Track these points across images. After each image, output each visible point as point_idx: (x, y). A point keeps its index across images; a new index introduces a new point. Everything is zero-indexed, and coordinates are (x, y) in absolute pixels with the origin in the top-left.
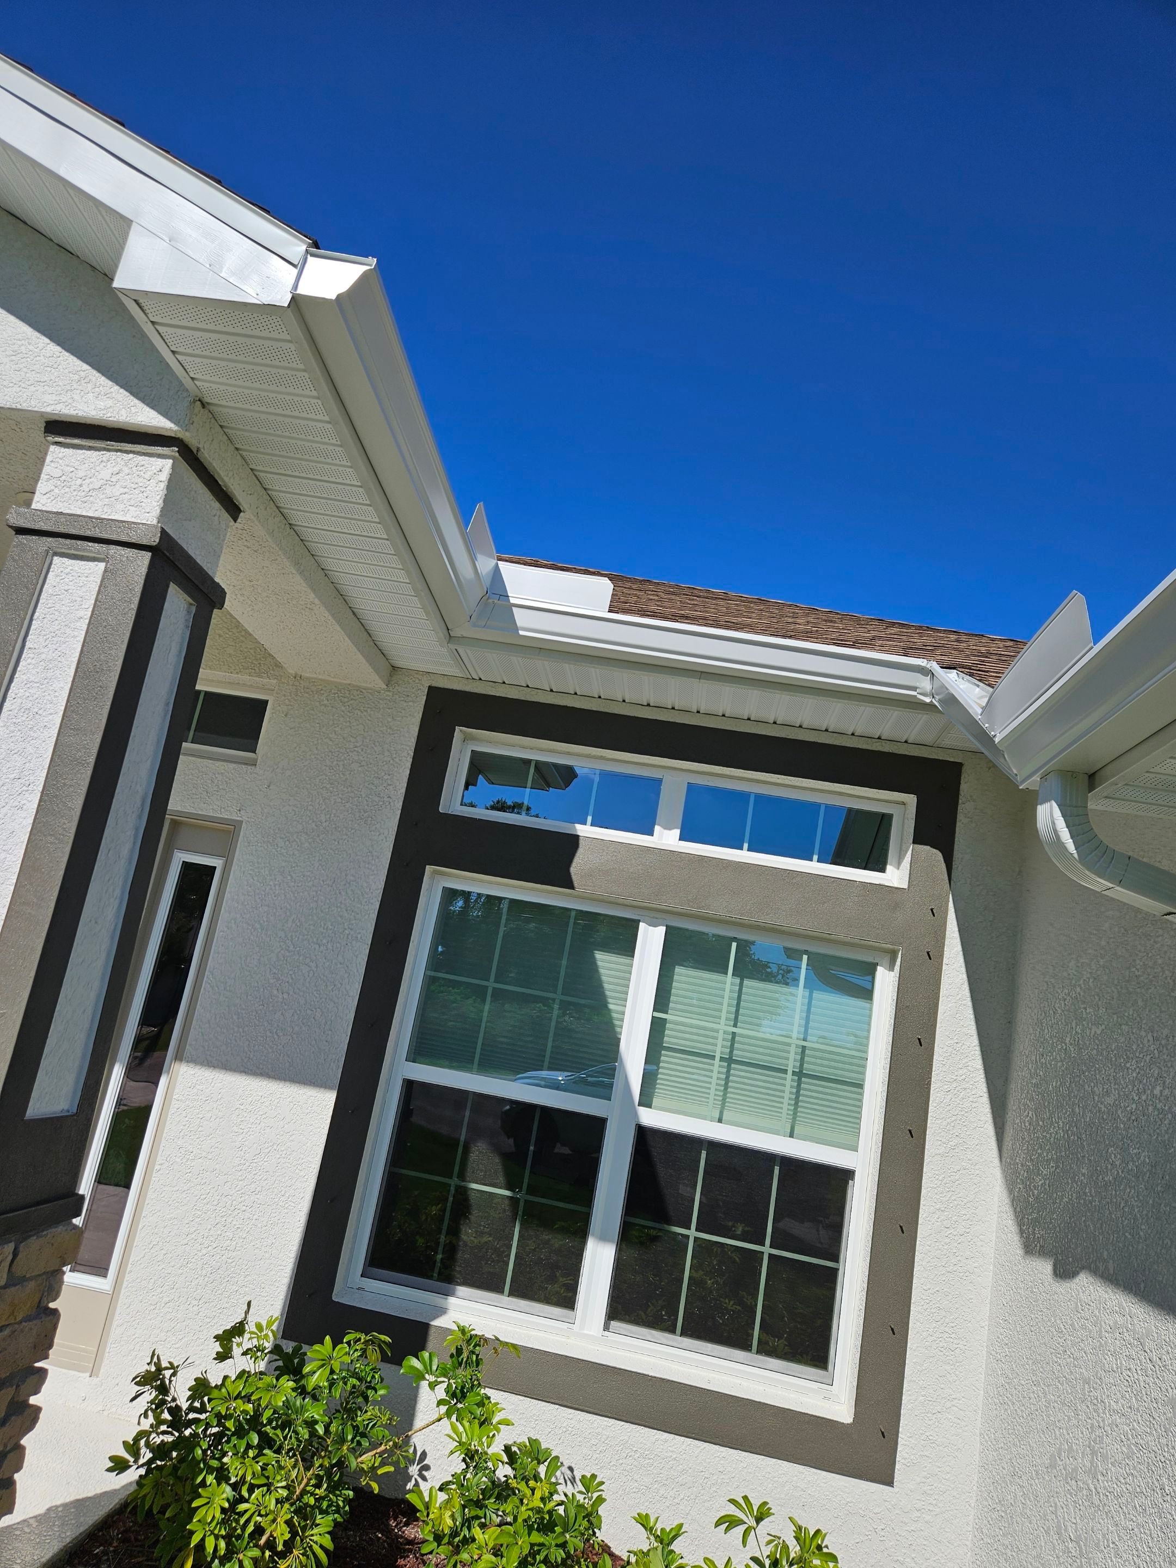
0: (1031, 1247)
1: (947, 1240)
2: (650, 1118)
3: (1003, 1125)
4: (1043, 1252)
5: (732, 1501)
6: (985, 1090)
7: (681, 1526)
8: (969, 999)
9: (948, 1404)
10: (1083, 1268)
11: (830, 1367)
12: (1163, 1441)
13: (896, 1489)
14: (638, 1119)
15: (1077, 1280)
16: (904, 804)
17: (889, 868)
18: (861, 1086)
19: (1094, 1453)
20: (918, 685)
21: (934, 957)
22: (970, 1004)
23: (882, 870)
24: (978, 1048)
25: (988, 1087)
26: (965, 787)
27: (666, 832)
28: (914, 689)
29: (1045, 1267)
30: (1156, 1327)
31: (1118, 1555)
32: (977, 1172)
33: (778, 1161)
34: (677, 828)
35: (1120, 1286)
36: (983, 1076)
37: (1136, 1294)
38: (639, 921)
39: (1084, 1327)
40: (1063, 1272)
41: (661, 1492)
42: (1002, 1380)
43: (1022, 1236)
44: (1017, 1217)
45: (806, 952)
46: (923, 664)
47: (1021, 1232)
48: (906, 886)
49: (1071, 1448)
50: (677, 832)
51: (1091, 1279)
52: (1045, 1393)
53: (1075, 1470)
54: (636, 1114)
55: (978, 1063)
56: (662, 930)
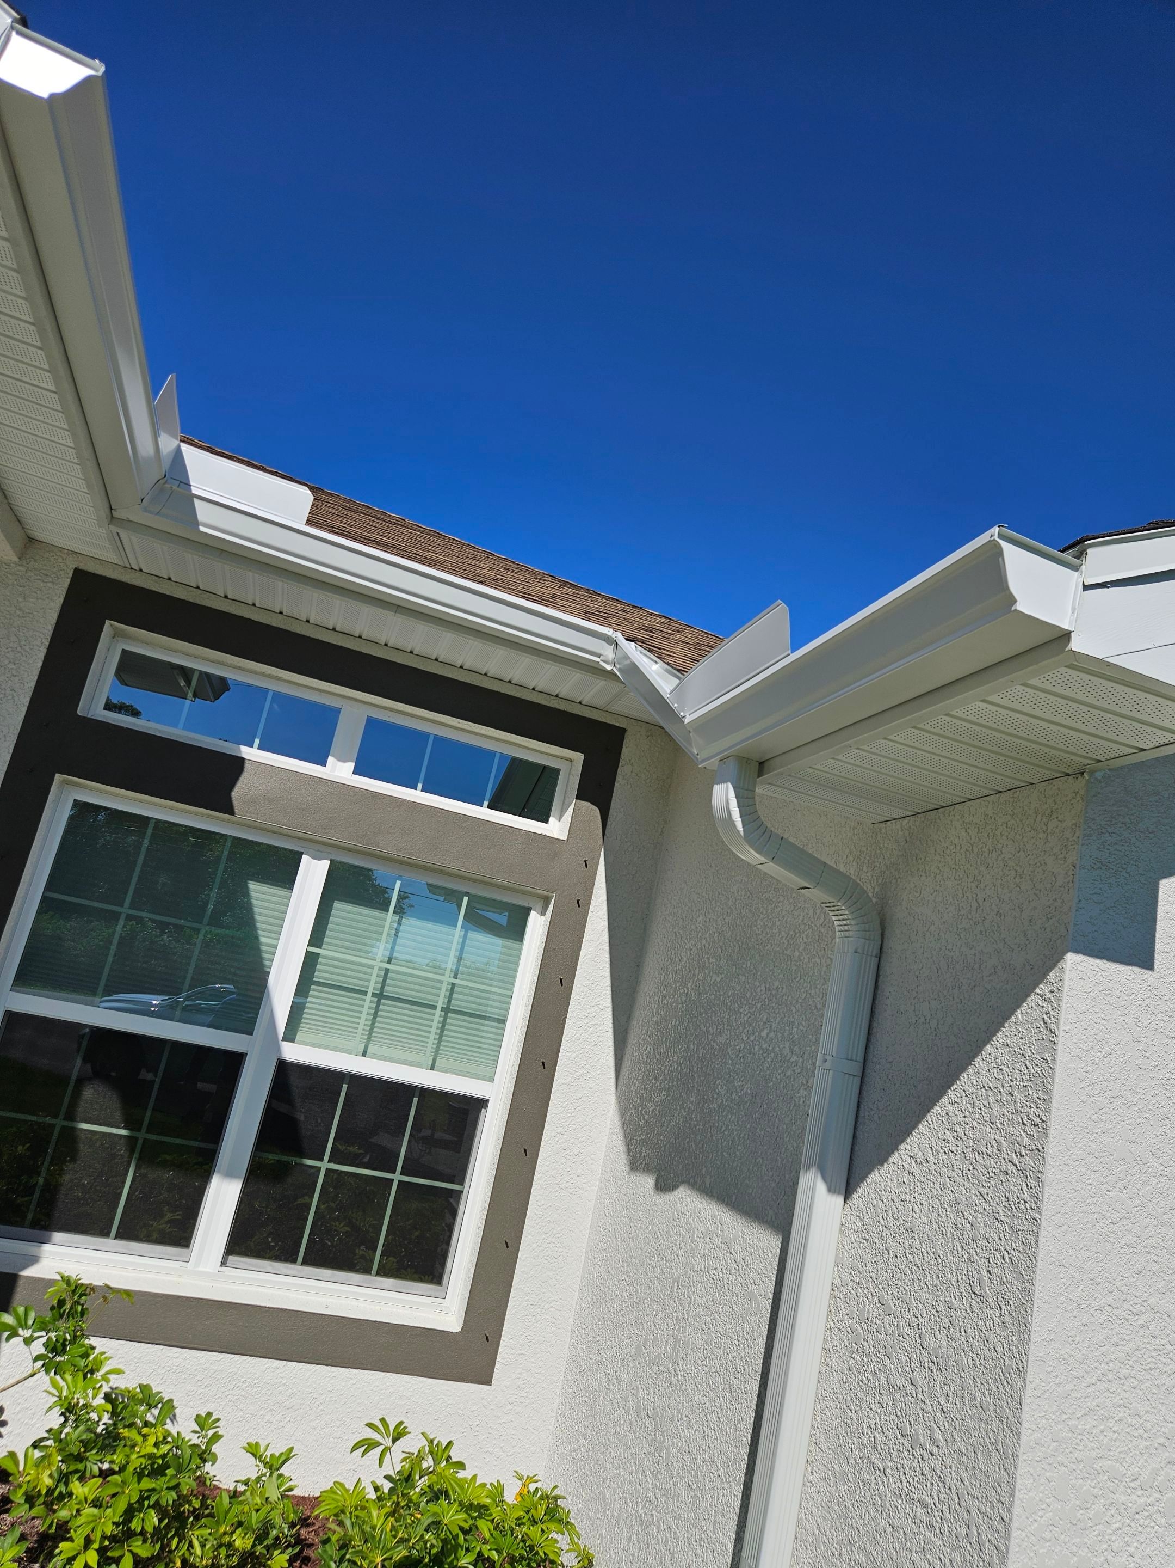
0: (636, 1165)
1: (564, 1160)
2: (293, 1053)
3: (622, 1056)
4: (647, 1169)
5: (370, 1425)
6: (611, 1025)
7: (291, 1449)
8: (607, 944)
9: (547, 1306)
10: (682, 1182)
11: (445, 1281)
12: (740, 1328)
13: (493, 1387)
14: (280, 1053)
15: (676, 1193)
16: (571, 760)
17: (552, 819)
18: (504, 1022)
19: (677, 1341)
20: (602, 652)
21: (582, 905)
22: (607, 948)
23: (545, 820)
24: (609, 988)
25: (614, 1024)
26: (628, 751)
27: (340, 764)
28: (599, 655)
29: (648, 1181)
30: (743, 1233)
31: (689, 1426)
32: (596, 1099)
33: (417, 1093)
34: (352, 761)
35: (714, 1197)
36: (610, 1013)
37: (727, 1205)
38: (302, 854)
39: (678, 1234)
40: (663, 1186)
41: (267, 1418)
42: (597, 1281)
43: (629, 1155)
44: (626, 1138)
45: (467, 894)
46: (609, 634)
47: (629, 1151)
48: (565, 838)
49: (656, 1338)
50: (351, 766)
51: (689, 1192)
52: (636, 1291)
53: (658, 1357)
54: (278, 1049)
55: (608, 1002)
56: (325, 864)
